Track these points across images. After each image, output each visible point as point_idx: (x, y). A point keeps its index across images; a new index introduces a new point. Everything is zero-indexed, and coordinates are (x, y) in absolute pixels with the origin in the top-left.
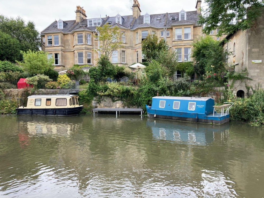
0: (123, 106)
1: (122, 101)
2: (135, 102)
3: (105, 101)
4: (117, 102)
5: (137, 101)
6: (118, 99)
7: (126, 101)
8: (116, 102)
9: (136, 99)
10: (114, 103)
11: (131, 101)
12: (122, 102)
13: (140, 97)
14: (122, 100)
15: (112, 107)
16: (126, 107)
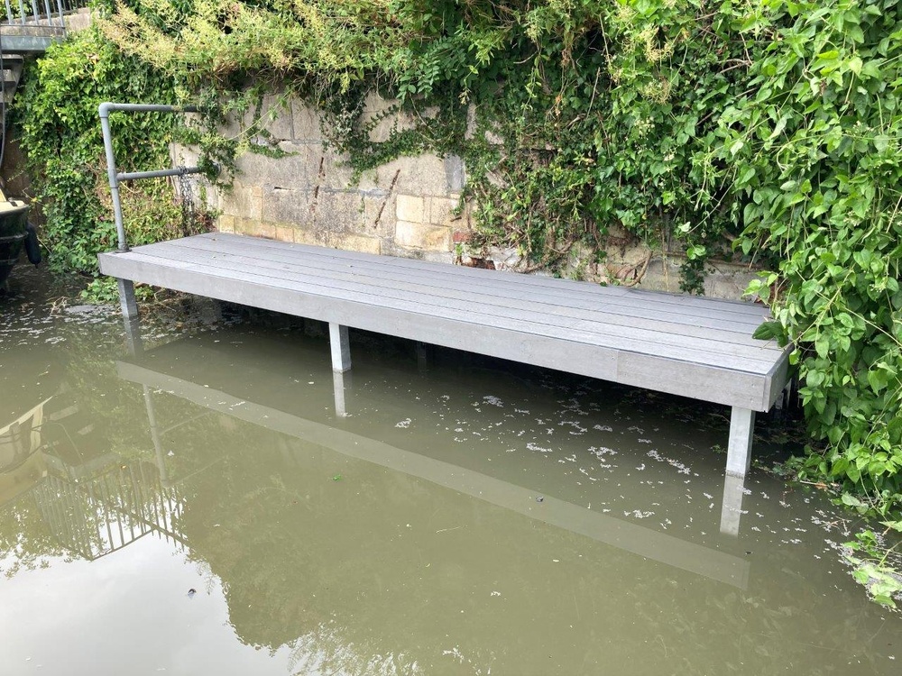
0: (477, 241)
1: (459, 164)
2: (634, 181)
3: (280, 154)
4: (403, 163)
5: (683, 171)
6: (403, 123)
7: (506, 166)
8: (386, 171)
9: (662, 130)
10: (366, 184)
11: (569, 162)
12: (462, 175)
13: (738, 82)
14: (454, 145)
15: (347, 231)
16: (514, 255)
